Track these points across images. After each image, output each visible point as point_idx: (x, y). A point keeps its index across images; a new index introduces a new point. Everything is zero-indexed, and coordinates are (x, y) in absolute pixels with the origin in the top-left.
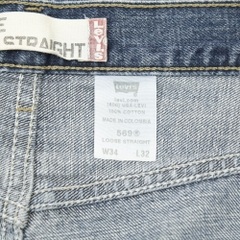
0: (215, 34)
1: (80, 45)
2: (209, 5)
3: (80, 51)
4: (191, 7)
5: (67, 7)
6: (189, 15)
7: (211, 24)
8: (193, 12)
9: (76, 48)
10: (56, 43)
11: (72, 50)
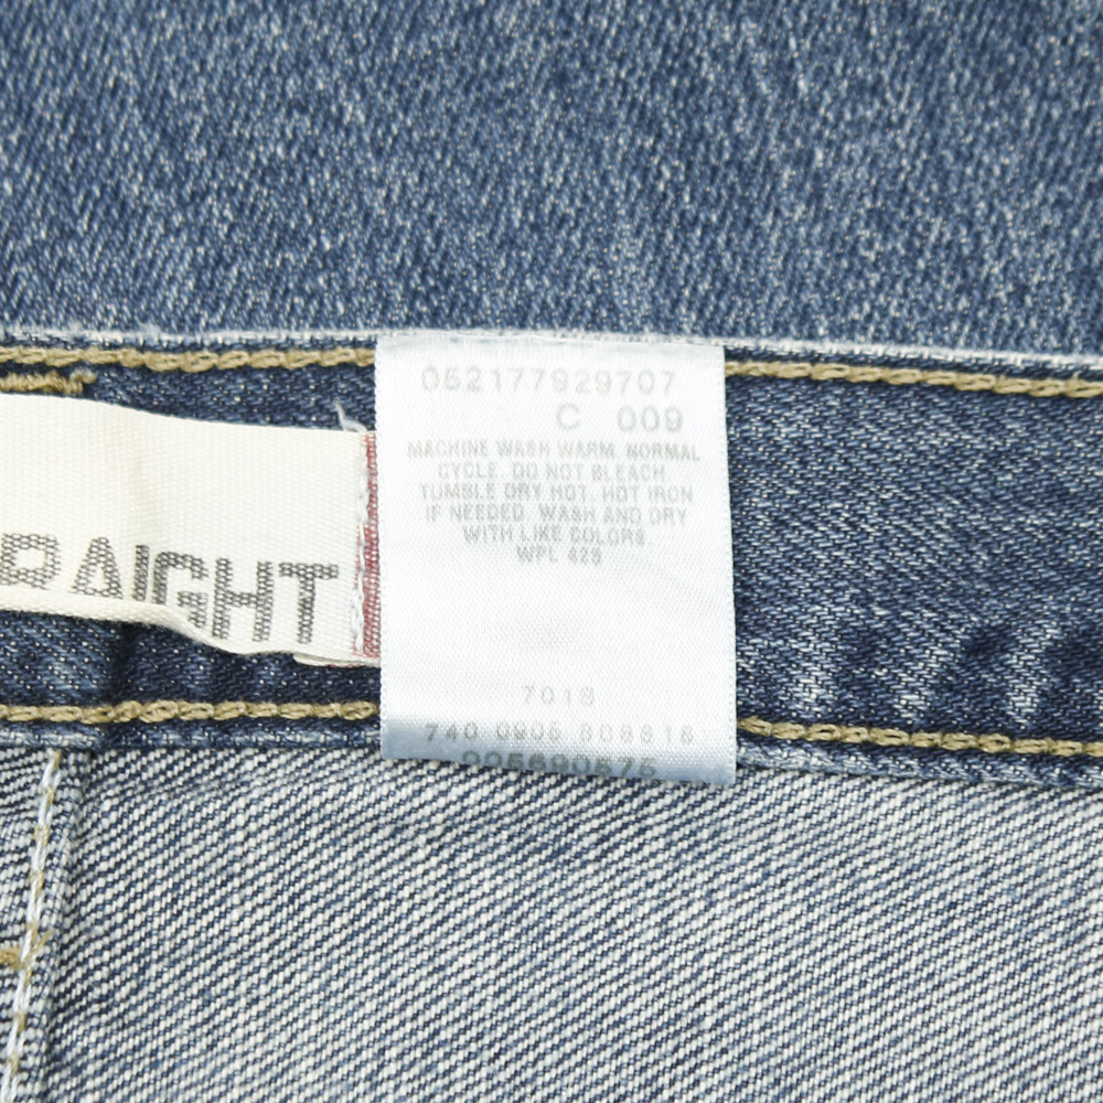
0: (1076, 554)
1: (307, 575)
2: (1051, 387)
3: (306, 606)
4: (948, 390)
5: (230, 361)
6: (938, 436)
7: (1058, 495)
8: (962, 417)
9: (286, 592)
10: (168, 560)
11: (261, 599)
